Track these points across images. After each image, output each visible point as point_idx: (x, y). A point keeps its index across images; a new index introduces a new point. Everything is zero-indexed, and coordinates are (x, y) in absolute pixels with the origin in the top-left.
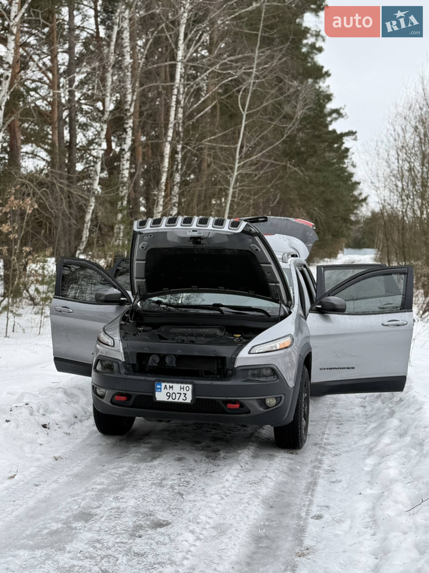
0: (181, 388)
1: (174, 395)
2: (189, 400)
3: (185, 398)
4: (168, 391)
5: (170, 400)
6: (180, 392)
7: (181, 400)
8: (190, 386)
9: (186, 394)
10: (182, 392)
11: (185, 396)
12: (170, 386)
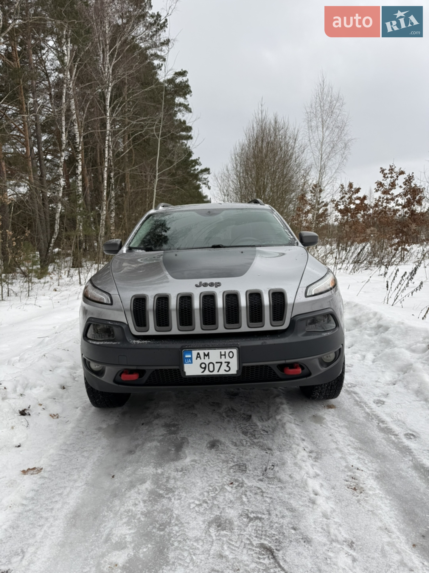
0: (221, 355)
1: (211, 365)
2: (234, 370)
3: (227, 369)
4: (203, 361)
5: (207, 373)
6: (220, 360)
7: (222, 372)
8: (235, 351)
9: (229, 363)
10: (223, 360)
11: (227, 366)
12: (204, 353)
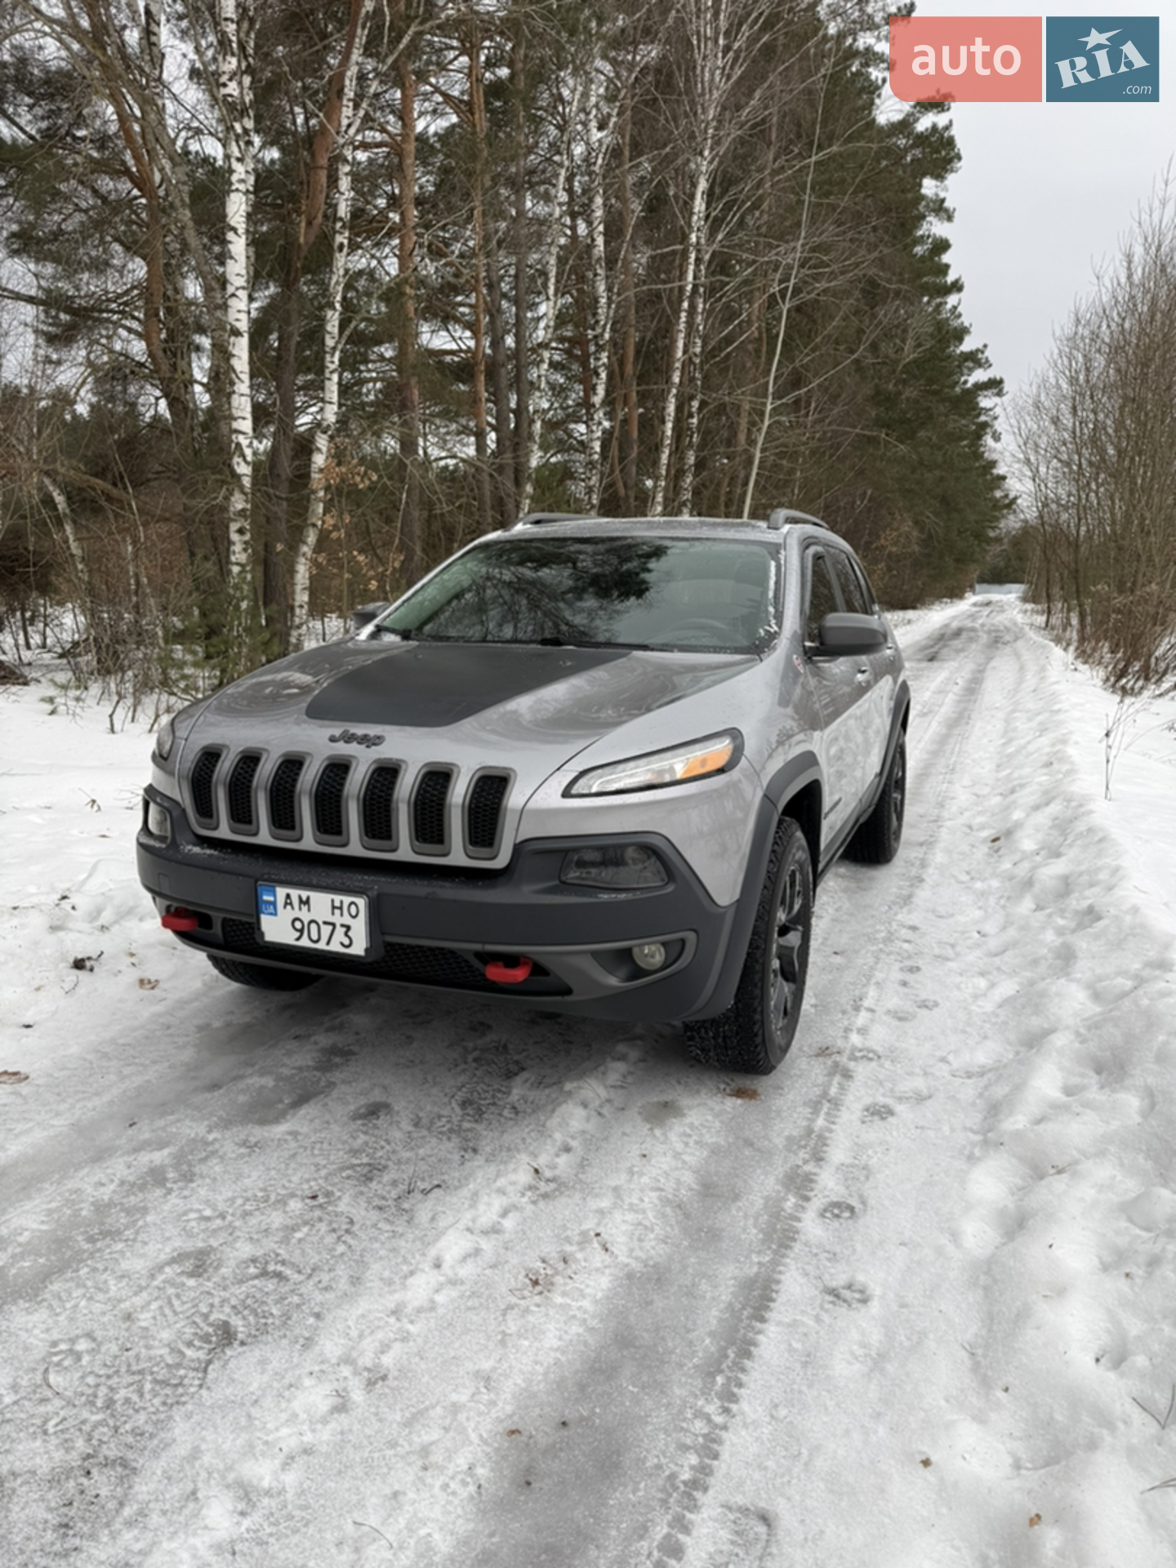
0: (334, 907)
1: (313, 926)
2: (359, 948)
3: (347, 942)
4: (296, 913)
5: (305, 942)
6: (331, 919)
7: (335, 947)
8: (361, 902)
9: (348, 928)
10: (337, 919)
11: (346, 934)
12: (300, 898)
